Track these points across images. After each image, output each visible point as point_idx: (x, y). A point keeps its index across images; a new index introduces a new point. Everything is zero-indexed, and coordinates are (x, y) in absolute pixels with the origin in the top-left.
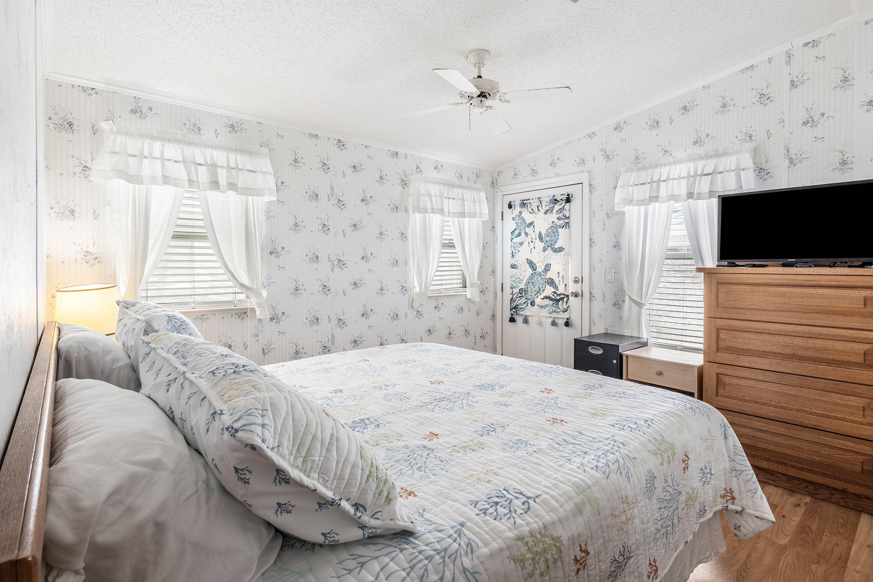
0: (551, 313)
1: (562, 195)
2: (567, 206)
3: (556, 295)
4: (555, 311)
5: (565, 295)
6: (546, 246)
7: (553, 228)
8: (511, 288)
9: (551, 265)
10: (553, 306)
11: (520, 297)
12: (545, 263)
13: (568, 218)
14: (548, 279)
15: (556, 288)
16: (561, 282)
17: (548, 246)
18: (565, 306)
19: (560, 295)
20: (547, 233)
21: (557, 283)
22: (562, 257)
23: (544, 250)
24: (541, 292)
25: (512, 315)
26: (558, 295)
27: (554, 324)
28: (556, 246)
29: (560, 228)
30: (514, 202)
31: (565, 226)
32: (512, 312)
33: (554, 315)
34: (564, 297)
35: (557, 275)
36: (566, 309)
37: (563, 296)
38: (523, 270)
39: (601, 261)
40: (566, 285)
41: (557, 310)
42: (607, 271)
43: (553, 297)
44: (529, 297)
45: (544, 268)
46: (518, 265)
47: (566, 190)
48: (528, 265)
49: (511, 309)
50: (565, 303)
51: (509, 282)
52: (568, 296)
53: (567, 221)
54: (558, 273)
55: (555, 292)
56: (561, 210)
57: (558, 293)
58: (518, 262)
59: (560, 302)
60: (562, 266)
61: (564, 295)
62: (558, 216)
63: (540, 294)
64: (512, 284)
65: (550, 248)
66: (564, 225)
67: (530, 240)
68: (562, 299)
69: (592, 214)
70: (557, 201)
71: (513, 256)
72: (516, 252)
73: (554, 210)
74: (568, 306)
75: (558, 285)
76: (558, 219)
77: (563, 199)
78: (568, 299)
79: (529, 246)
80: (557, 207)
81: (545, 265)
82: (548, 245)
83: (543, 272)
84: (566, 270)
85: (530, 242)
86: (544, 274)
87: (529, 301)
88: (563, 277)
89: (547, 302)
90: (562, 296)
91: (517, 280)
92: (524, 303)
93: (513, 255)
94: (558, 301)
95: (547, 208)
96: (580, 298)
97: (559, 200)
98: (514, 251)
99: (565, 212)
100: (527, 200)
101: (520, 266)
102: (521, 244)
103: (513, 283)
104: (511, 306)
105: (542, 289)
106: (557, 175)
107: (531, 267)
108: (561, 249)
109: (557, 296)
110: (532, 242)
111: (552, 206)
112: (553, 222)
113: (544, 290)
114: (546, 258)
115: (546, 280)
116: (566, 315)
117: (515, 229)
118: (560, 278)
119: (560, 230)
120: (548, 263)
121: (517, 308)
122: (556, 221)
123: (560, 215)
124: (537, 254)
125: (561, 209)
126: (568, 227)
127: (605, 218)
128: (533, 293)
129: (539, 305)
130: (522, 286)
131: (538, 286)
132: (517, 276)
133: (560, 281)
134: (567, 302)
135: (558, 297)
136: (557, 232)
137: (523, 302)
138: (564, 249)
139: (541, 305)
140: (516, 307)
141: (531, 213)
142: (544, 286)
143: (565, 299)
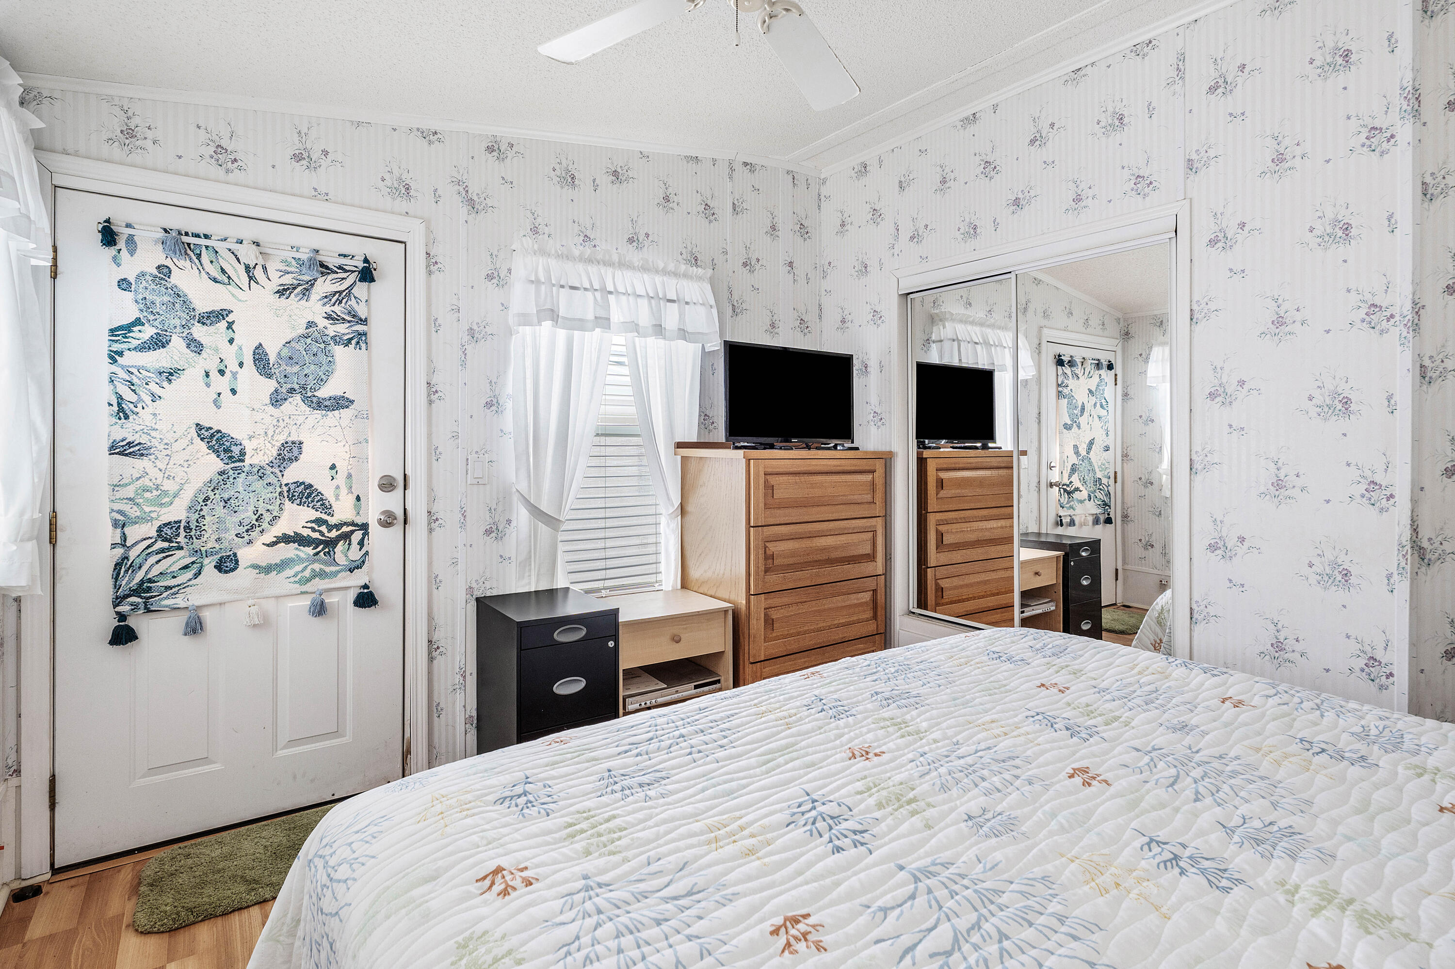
0: (308, 580)
1: (345, 256)
2: (361, 290)
3: (324, 529)
4: (322, 575)
5: (356, 525)
6: (284, 390)
7: (309, 341)
8: (120, 525)
9: (304, 446)
10: (314, 561)
11: (162, 550)
12: (282, 439)
13: (364, 321)
14: (292, 487)
15: (326, 508)
16: (344, 491)
17: (292, 391)
18: (355, 554)
19: (338, 526)
20: (285, 353)
21: (329, 494)
22: (345, 422)
23: (277, 400)
24: (265, 525)
25: (122, 617)
26: (330, 528)
27: (320, 609)
28: (324, 392)
29: (336, 343)
30: (128, 226)
31: (354, 342)
32: (124, 608)
33: (319, 584)
34: (352, 532)
35: (328, 473)
36: (358, 563)
37: (351, 528)
38: (179, 458)
39: (455, 437)
40: (358, 498)
41: (328, 569)
42: (472, 457)
43: (316, 535)
44: (210, 545)
45: (275, 453)
46: (155, 442)
47: (359, 249)
48: (203, 446)
49: (118, 601)
50: (355, 545)
51: (106, 507)
52: (364, 527)
53: (360, 328)
54: (333, 467)
55: (319, 521)
56: (340, 297)
57: (332, 521)
58: (153, 433)
59: (341, 546)
60: (347, 448)
61: (353, 524)
62: (328, 309)
63: (262, 532)
64: (120, 512)
65: (298, 398)
66: (352, 339)
67: (213, 367)
68: (347, 536)
69: (433, 325)
70: (327, 268)
71: (122, 413)
72: (140, 400)
73: (314, 291)
74: (367, 553)
75: (332, 499)
76: (329, 317)
77: (347, 268)
78: (366, 534)
79: (208, 385)
80: (325, 286)
81: (279, 444)
82: (289, 386)
83: (271, 464)
84: (360, 459)
85: (214, 374)
86: (277, 471)
87: (206, 561)
88: (349, 476)
89: (290, 551)
90: (345, 529)
91: (147, 495)
92: (186, 567)
93: (121, 409)
94: (331, 544)
95: (288, 280)
96: (398, 529)
97: (331, 266)
98: (128, 395)
99: (353, 302)
100: (197, 236)
101: (161, 447)
102: (170, 375)
103: (126, 507)
104: (117, 587)
105: (267, 517)
106: (317, 195)
107: (216, 452)
108: (340, 403)
109: (330, 531)
110: (222, 372)
111: (307, 278)
112: (310, 324)
113: (275, 518)
114: (281, 424)
115: (285, 489)
116: (359, 579)
117: (138, 322)
118: (341, 479)
119: (339, 351)
120: (290, 439)
121: (149, 589)
122: (322, 323)
123: (337, 309)
124: (248, 412)
125: (341, 292)
126: (363, 346)
127: (466, 338)
128: (227, 530)
129: (255, 567)
130: (177, 512)
131: (251, 509)
132: (146, 482)
133: (338, 487)
134: (361, 543)
135: (334, 534)
136: (327, 353)
137: (175, 568)
138: (352, 402)
139: (264, 564)
140: (142, 589)
141: (215, 280)
142: (275, 508)
143: (357, 536)
